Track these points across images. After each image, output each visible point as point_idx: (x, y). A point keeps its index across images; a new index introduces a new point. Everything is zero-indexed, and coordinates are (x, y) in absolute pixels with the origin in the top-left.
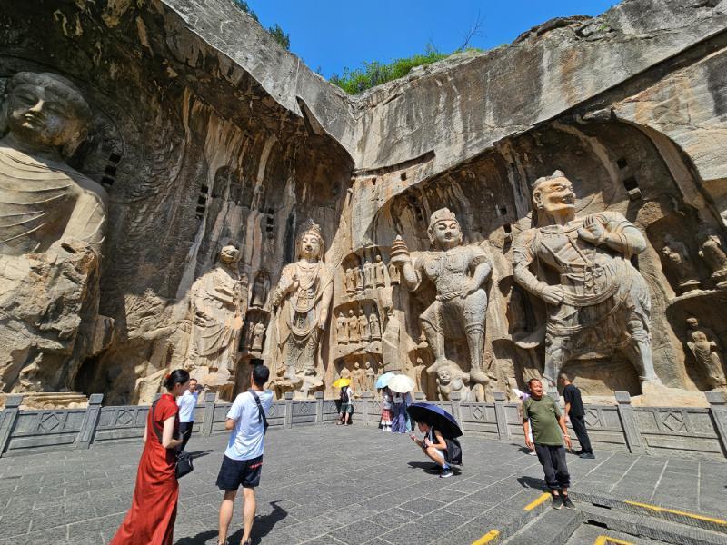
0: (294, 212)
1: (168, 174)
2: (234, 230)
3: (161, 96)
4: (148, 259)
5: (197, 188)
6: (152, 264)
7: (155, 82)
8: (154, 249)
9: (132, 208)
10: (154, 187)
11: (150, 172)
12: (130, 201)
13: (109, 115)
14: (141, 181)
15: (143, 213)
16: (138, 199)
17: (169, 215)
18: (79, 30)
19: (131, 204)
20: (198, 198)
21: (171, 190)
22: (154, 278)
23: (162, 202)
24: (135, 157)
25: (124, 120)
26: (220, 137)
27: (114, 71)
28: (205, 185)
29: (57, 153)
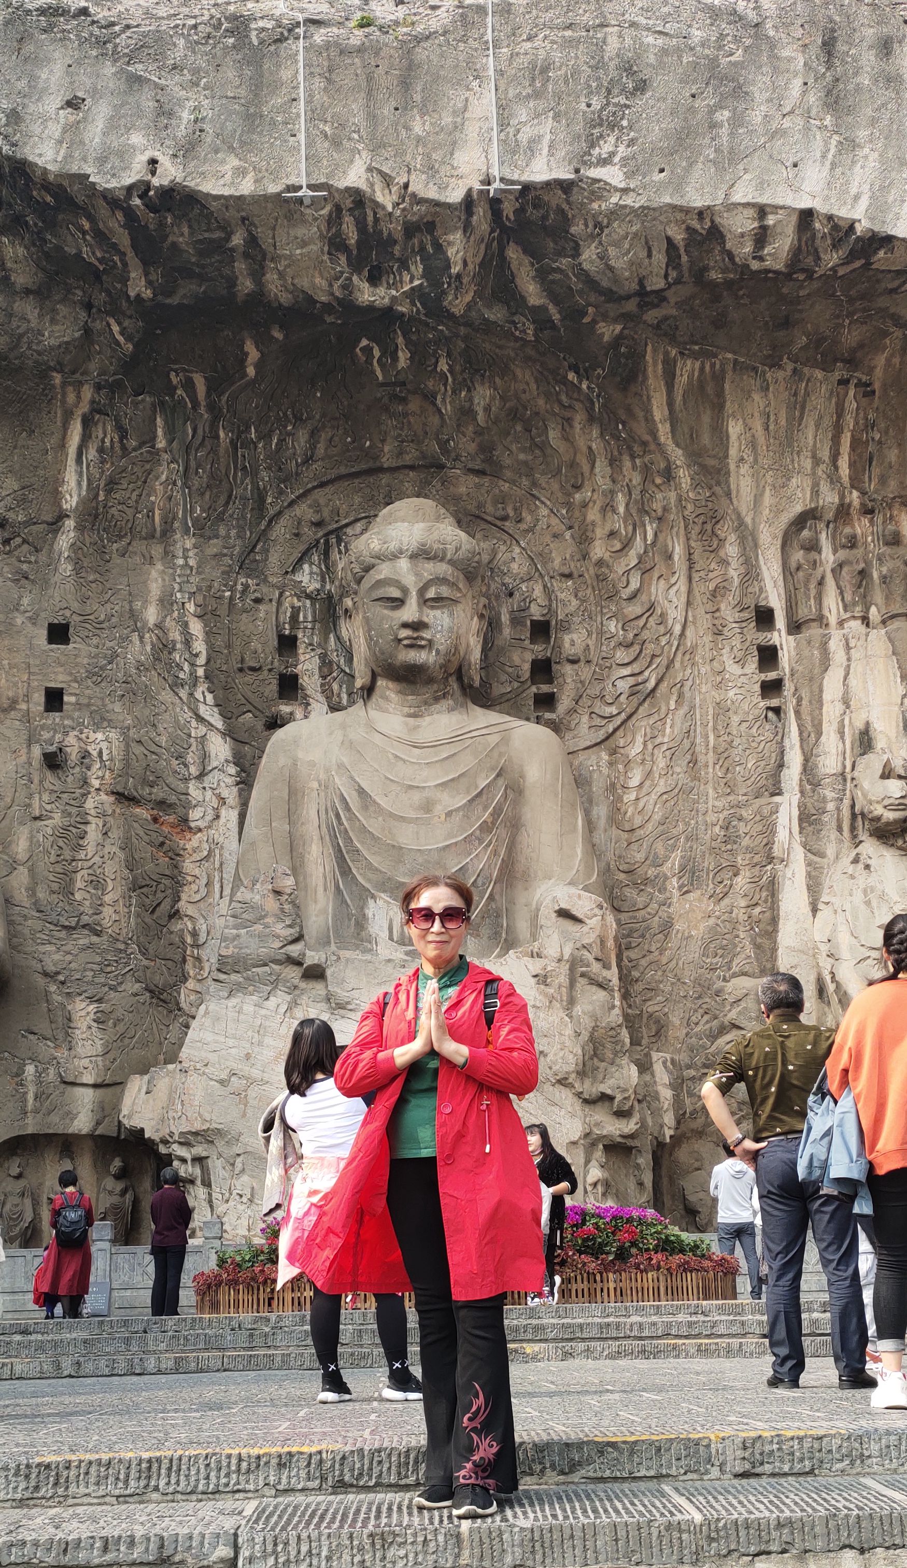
1: (663, 615)
2: (881, 718)
3: (593, 403)
4: (685, 880)
5: (744, 624)
6: (699, 892)
7: (571, 376)
8: (691, 847)
9: (613, 752)
10: (641, 673)
11: (621, 632)
12: (601, 734)
13: (499, 523)
14: (610, 668)
15: (640, 757)
16: (618, 721)
17: (698, 741)
18: (403, 358)
19: (607, 743)
20: (756, 653)
21: (682, 663)
22: (713, 930)
23: (673, 707)
24: (578, 607)
25: (528, 517)
26: (767, 429)
27: (483, 403)
28: (763, 604)
29: (455, 686)
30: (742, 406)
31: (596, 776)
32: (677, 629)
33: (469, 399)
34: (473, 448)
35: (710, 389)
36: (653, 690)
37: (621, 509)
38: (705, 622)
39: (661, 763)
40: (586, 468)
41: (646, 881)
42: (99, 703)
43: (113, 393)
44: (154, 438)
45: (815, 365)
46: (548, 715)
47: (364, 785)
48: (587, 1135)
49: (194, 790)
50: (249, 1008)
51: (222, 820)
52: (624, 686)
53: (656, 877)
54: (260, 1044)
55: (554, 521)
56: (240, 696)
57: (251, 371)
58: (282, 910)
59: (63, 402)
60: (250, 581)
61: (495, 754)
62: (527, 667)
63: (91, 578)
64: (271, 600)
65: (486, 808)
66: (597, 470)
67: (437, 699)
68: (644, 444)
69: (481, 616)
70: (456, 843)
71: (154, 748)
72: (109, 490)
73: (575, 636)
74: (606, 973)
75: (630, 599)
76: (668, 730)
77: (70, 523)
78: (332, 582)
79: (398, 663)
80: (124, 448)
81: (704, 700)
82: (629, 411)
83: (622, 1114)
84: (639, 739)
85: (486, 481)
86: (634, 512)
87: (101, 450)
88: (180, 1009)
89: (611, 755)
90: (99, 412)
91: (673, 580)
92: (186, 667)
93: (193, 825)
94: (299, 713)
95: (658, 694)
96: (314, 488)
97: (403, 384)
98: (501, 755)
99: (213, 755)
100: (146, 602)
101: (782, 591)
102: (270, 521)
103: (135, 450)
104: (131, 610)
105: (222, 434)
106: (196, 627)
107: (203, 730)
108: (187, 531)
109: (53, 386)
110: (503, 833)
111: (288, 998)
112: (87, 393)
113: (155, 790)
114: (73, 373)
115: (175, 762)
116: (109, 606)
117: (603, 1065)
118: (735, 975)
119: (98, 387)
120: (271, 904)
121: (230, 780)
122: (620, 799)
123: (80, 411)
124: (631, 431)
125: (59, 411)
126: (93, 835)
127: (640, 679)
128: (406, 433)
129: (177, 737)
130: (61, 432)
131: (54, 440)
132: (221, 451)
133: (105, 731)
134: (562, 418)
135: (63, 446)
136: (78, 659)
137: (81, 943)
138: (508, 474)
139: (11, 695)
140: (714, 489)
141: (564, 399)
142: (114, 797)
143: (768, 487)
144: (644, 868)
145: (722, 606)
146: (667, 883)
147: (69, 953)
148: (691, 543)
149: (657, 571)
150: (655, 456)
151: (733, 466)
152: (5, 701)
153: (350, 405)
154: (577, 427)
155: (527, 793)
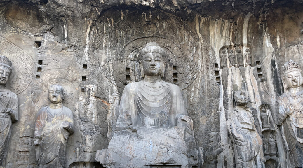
0: (274, 57)
1: (198, 65)
2: (239, 84)
3: (185, 25)
4: (202, 114)
5: (213, 67)
6: (204, 116)
7: (182, 20)
8: (203, 108)
9: (188, 90)
10: (193, 75)
11: (190, 68)
12: (186, 87)
13: (167, 48)
14: (187, 74)
15: (193, 91)
16: (189, 84)
17: (204, 88)
18: (151, 16)
20: (215, 72)
21: (201, 74)
22: (207, 123)
23: (199, 82)
24: (182, 63)
25: (172, 47)
26: (217, 31)
27: (165, 25)
28: (216, 63)
29: (160, 77)
30: (212, 27)
31: (185, 94)
32: (200, 67)
33: (162, 24)
34: (163, 34)
35: (207, 23)
36: (196, 79)
37: (190, 45)
38: (205, 66)
39: (197, 92)
40: (183, 38)
41: (195, 114)
42: (92, 79)
43: (96, 22)
44: (104, 30)
45: (226, 19)
46: (176, 83)
47: (143, 95)
48: (189, 164)
49: (110, 96)
50: (122, 138)
51: (116, 102)
52: (190, 78)
53: (197, 113)
54: (124, 145)
55: (177, 47)
56: (119, 79)
57: (122, 18)
58: (128, 119)
59: (87, 23)
60: (121, 58)
61: (168, 90)
62: (172, 74)
63: (91, 56)
64: (125, 61)
65: (166, 100)
66: (185, 38)
67: (157, 79)
68: (194, 33)
69: (165, 64)
70: (161, 106)
71: (103, 88)
73: (181, 69)
74: (192, 132)
75: (191, 62)
76: (199, 86)
77: (88, 46)
78: (136, 58)
79: (149, 72)
80: (98, 32)
81: (205, 81)
82: (192, 27)
83: (195, 160)
84: (193, 88)
85: (165, 40)
86: (192, 45)
87: (93, 33)
88: (107, 137)
90: (93, 26)
91: (199, 58)
92: (109, 73)
93: (110, 102)
94: (130, 82)
96: (133, 41)
97: (150, 21)
98: (169, 90)
99: (114, 90)
100: (101, 61)
101: (219, 61)
102: (125, 47)
103: (100, 33)
104: (99, 63)
105: (116, 30)
106: (111, 66)
107: (112, 85)
108: (109, 48)
109: (85, 21)
110: (170, 105)
111: (129, 136)
112: (91, 22)
113: (103, 96)
114: (89, 18)
115: (107, 91)
116: (94, 62)
118: (211, 132)
119: (93, 21)
120: (126, 118)
121: (117, 94)
122: (190, 99)
123: (90, 25)
124: (192, 31)
125: (86, 25)
126: (91, 104)
127: (193, 77)
128: (150, 31)
129: (107, 86)
130: (86, 29)
131: (85, 31)
132: (116, 33)
133: (93, 85)
134: (179, 28)
135: (86, 32)
136: (89, 71)
137: (88, 124)
138: (169, 39)
139: (76, 77)
140: (207, 42)
141: (180, 24)
142: (95, 97)
143: (217, 42)
144: (194, 111)
145: (208, 63)
146: (199, 115)
147: (86, 126)
148: (203, 52)
149: (196, 57)
150: (196, 36)
151: (210, 38)
152: (74, 79)
153: (140, 25)
154: (182, 30)
155: (174, 97)
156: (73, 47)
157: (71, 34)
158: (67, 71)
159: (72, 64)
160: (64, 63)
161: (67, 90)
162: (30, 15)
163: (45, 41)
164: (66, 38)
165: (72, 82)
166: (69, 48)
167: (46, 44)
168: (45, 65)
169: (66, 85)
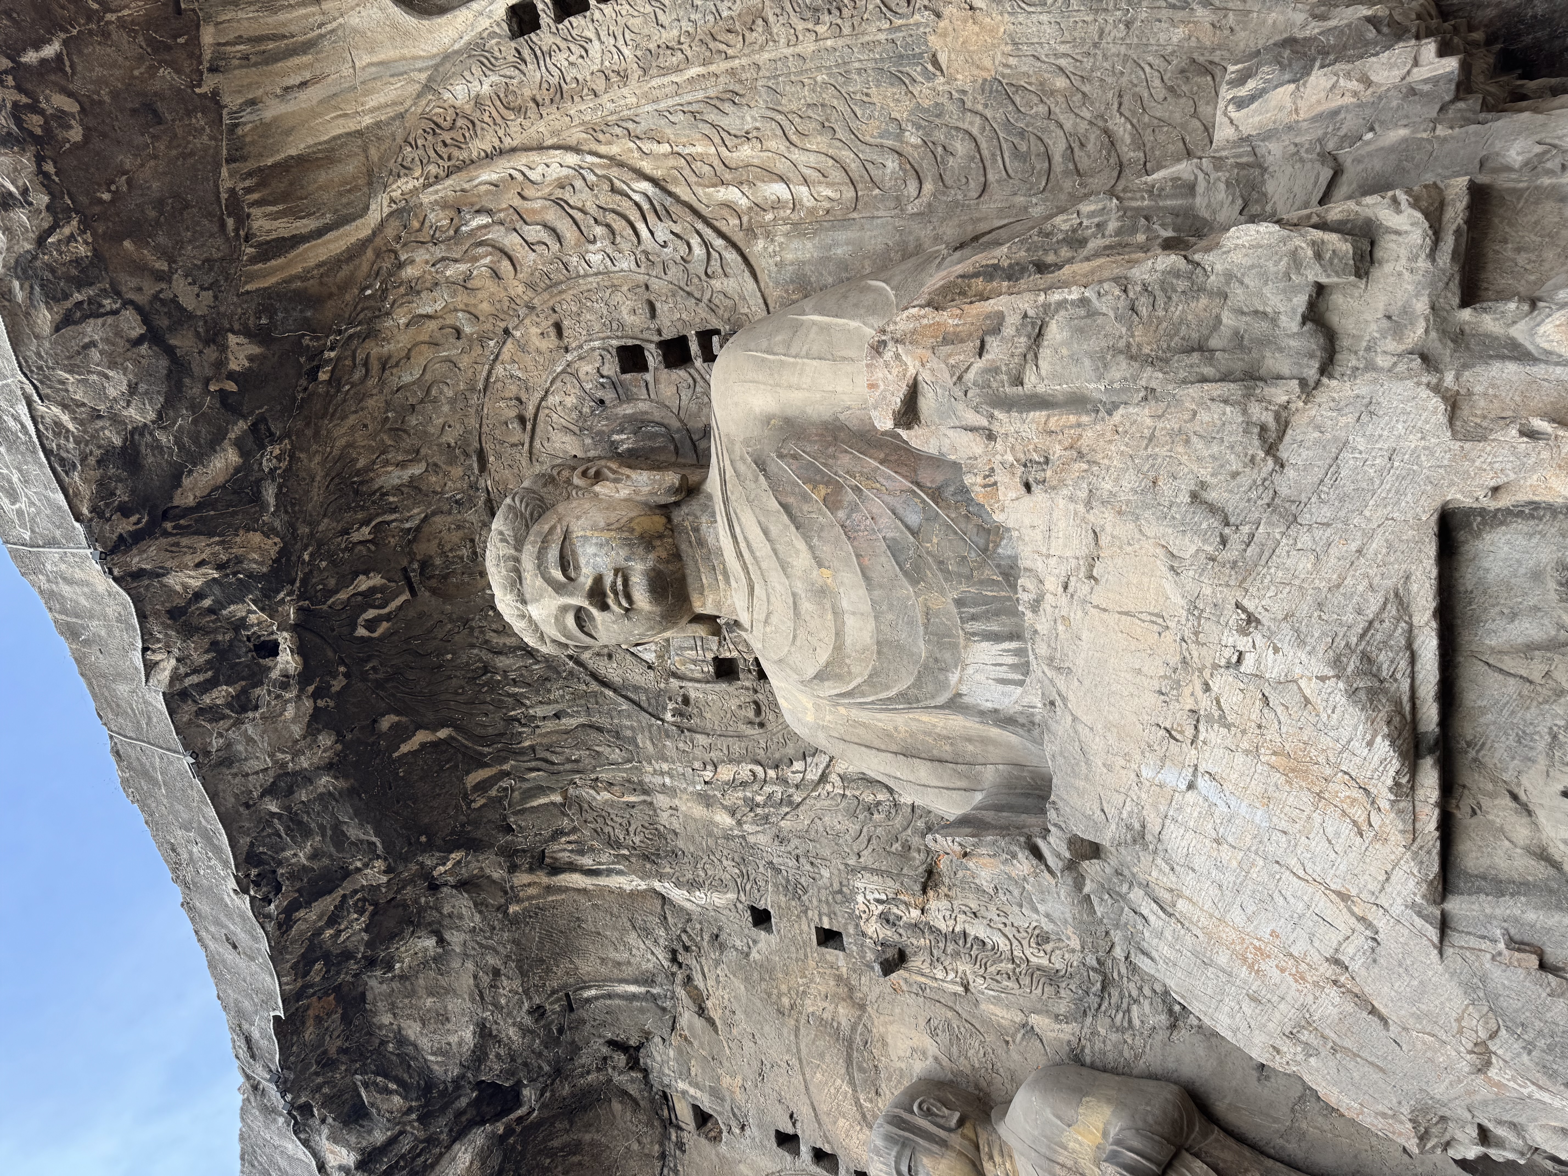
1: (563, 183)
3: (351, 337)
4: (915, 71)
5: (539, 53)
6: (934, 41)
7: (324, 375)
8: (859, 71)
9: (750, 232)
10: (637, 204)
11: (599, 244)
12: (731, 256)
13: (529, 423)
14: (646, 253)
15: (745, 188)
16: (708, 233)
17: (700, 95)
18: (366, 583)
19: (741, 244)
20: (566, 22)
21: (610, 143)
23: (665, 148)
24: (590, 310)
25: (512, 389)
26: (304, 84)
27: (397, 473)
28: (505, 26)
29: (685, 509)
30: (289, 132)
31: (789, 256)
32: (572, 159)
33: (398, 490)
34: (457, 471)
35: (279, 186)
36: (655, 181)
37: (463, 267)
38: (553, 117)
39: (746, 152)
40: (433, 325)
42: (824, 892)
43: (518, 851)
44: (553, 804)
45: (195, 41)
52: (662, 231)
53: (919, 127)
55: (506, 355)
57: (445, 733)
59: (537, 897)
60: (670, 707)
62: (675, 375)
63: (702, 873)
64: (683, 687)
66: (429, 310)
67: (701, 543)
68: (378, 254)
71: (863, 839)
72: (619, 845)
73: (624, 310)
74: (1012, 320)
75: (559, 238)
76: (699, 149)
77: (657, 885)
80: (572, 831)
81: (647, 97)
82: (348, 283)
84: (723, 193)
85: (488, 447)
86: (459, 251)
87: (581, 853)
89: (755, 237)
90: (542, 861)
91: (519, 176)
92: (768, 789)
95: (658, 174)
100: (714, 823)
102: (604, 685)
103: (571, 821)
104: (724, 838)
105: (527, 744)
106: (726, 773)
108: (640, 770)
109: (525, 909)
112: (522, 878)
114: (506, 893)
115: (876, 817)
116: (725, 862)
117: (1228, 319)
119: (513, 868)
122: (812, 211)
123: (545, 880)
124: (369, 276)
125: (550, 899)
126: (977, 930)
127: (646, 206)
128: (465, 552)
129: (847, 810)
130: (572, 893)
131: (582, 899)
132: (545, 741)
133: (854, 892)
134: (384, 369)
135: (585, 890)
136: (783, 905)
137: (1124, 971)
138: (473, 422)
139: (832, 983)
140: (399, 140)
141: (357, 375)
142: (931, 893)
143: (375, 59)
144: (908, 150)
145: (527, 93)
146: (926, 103)
147: (1141, 989)
148: (475, 154)
149: (517, 202)
150: (390, 232)
151: (368, 120)
152: (842, 990)
153: (451, 621)
154: (387, 349)
155: (789, 412)
156: (680, 959)
157: (619, 964)
158: (803, 1021)
159: (764, 985)
160: (767, 1028)
161: (913, 1050)
162: (579, 1143)
163: (681, 1085)
164: (643, 990)
165: (862, 1007)
166: (689, 979)
167: (696, 1086)
168: (798, 1125)
169: (885, 1044)
